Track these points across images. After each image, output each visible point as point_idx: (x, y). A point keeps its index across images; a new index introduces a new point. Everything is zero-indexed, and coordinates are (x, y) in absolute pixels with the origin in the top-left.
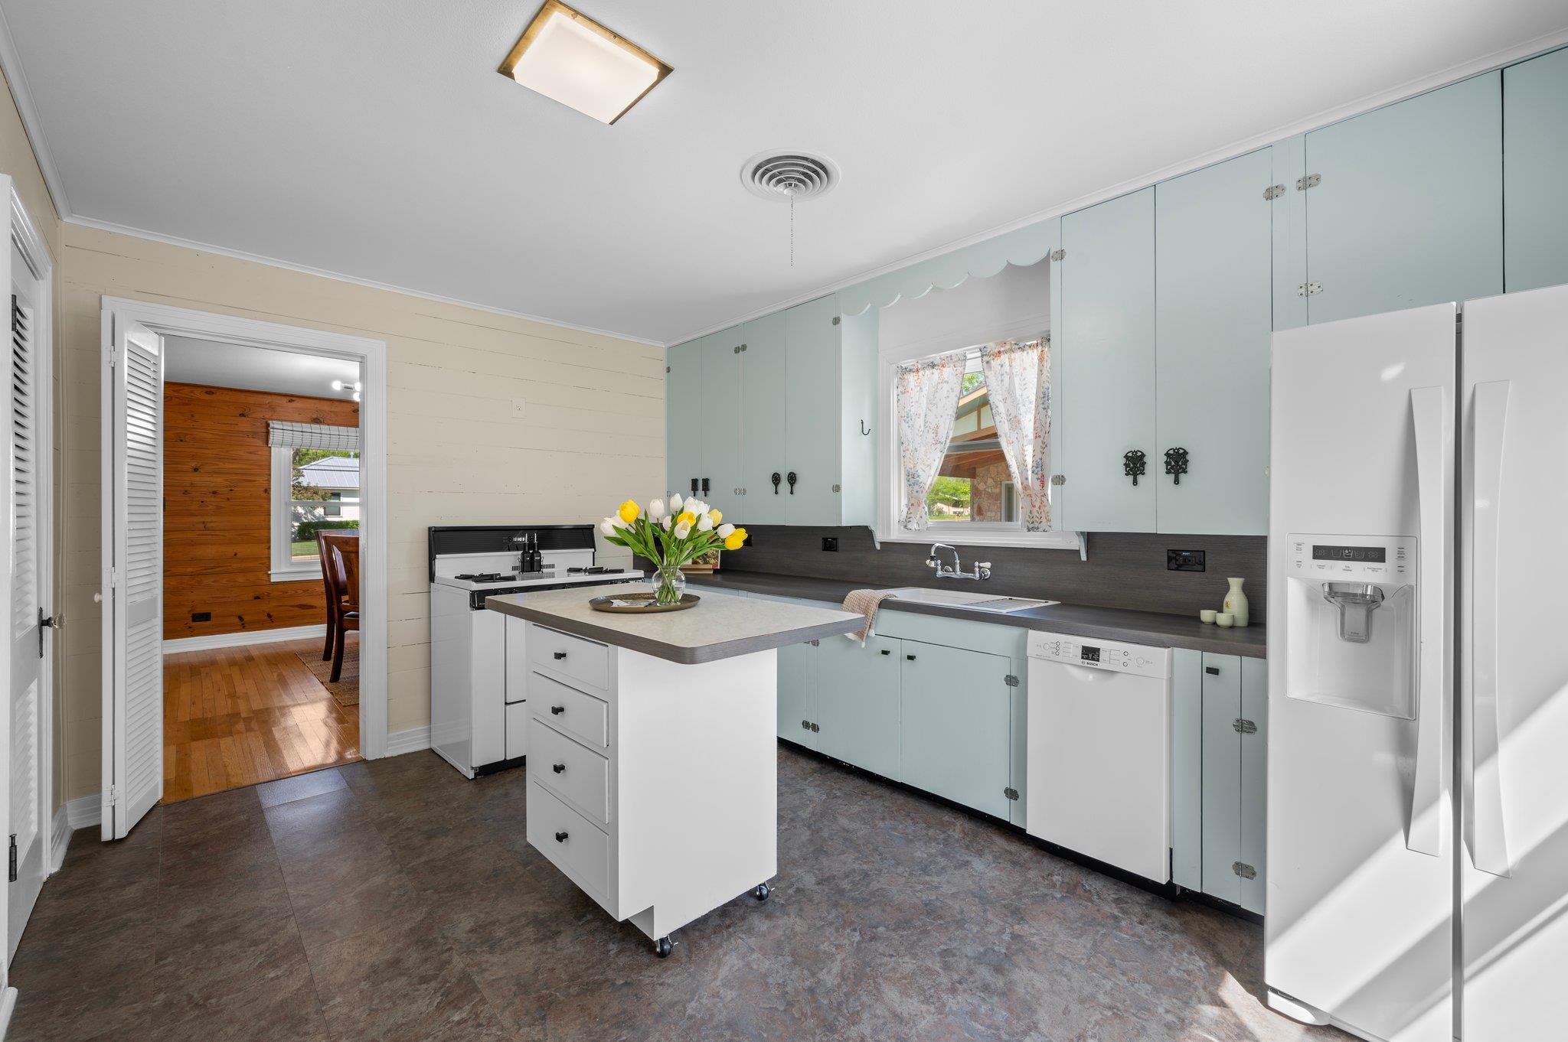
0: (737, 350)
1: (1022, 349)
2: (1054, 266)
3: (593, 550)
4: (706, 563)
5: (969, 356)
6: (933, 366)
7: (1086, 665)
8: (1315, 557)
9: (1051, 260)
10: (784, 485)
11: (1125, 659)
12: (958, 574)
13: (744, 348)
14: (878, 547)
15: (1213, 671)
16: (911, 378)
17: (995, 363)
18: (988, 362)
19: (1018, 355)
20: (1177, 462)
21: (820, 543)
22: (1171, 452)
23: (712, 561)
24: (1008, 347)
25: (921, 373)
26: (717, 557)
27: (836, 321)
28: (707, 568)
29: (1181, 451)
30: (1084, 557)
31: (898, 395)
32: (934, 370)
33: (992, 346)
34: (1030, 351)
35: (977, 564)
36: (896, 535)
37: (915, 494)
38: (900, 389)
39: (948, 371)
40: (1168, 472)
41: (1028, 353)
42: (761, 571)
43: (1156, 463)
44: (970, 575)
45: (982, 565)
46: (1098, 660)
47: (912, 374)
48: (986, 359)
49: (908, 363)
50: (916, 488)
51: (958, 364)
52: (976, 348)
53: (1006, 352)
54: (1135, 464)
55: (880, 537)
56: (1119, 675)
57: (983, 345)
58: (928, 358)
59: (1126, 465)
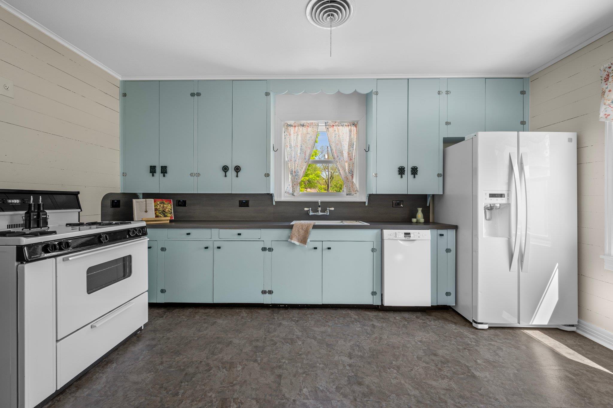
0: (193, 95)
1: (343, 126)
2: (374, 97)
3: (80, 210)
4: (165, 216)
5: (319, 125)
6: (303, 126)
7: (406, 239)
8: (490, 197)
9: (373, 94)
10: (231, 173)
11: (419, 235)
12: (320, 213)
13: (199, 94)
14: (274, 203)
15: (442, 235)
16: (292, 130)
17: (331, 129)
18: (328, 128)
19: (341, 128)
20: (414, 171)
21: (238, 204)
22: (413, 167)
23: (169, 215)
24: (337, 124)
25: (297, 128)
26: (172, 212)
27: (267, 94)
28: (166, 220)
29: (416, 167)
30: (367, 204)
31: (285, 136)
32: (303, 128)
33: (330, 122)
34: (346, 127)
35: (328, 209)
36: (285, 198)
37: (296, 180)
38: (286, 133)
39: (310, 129)
40: (412, 174)
41: (345, 128)
42: (193, 220)
43: (408, 171)
44: (325, 214)
45: (330, 209)
46: (410, 237)
47: (291, 127)
48: (327, 127)
49: (290, 122)
50: (296, 177)
51: (314, 127)
52: (324, 122)
53: (336, 126)
54: (401, 171)
55: (276, 199)
56: (417, 241)
57: (326, 121)
58: (302, 122)
59: (399, 171)
